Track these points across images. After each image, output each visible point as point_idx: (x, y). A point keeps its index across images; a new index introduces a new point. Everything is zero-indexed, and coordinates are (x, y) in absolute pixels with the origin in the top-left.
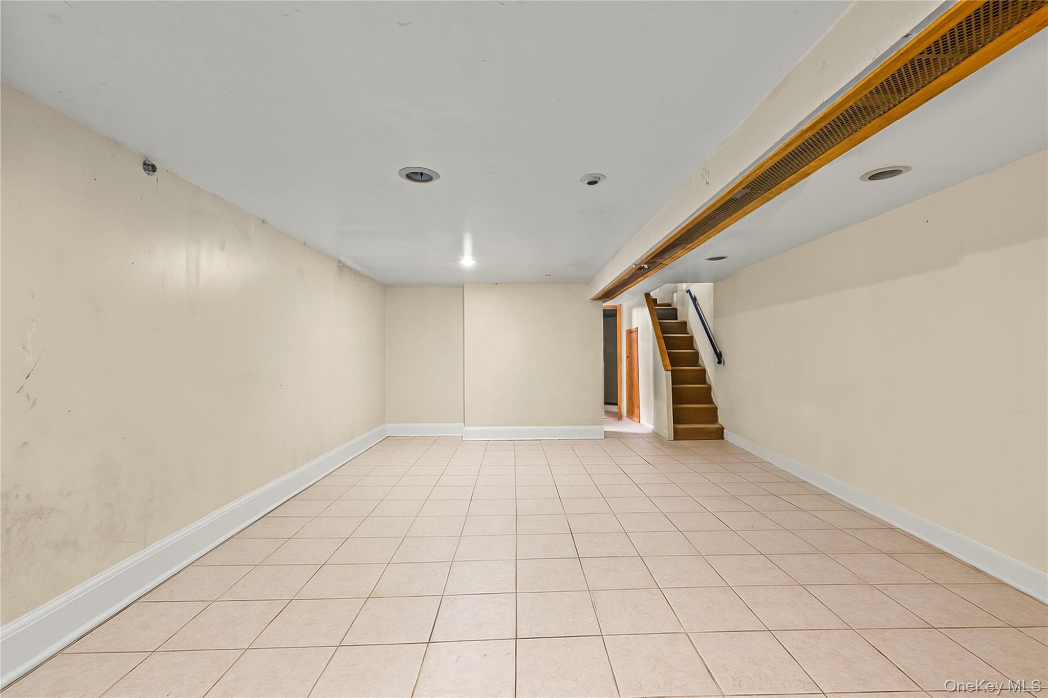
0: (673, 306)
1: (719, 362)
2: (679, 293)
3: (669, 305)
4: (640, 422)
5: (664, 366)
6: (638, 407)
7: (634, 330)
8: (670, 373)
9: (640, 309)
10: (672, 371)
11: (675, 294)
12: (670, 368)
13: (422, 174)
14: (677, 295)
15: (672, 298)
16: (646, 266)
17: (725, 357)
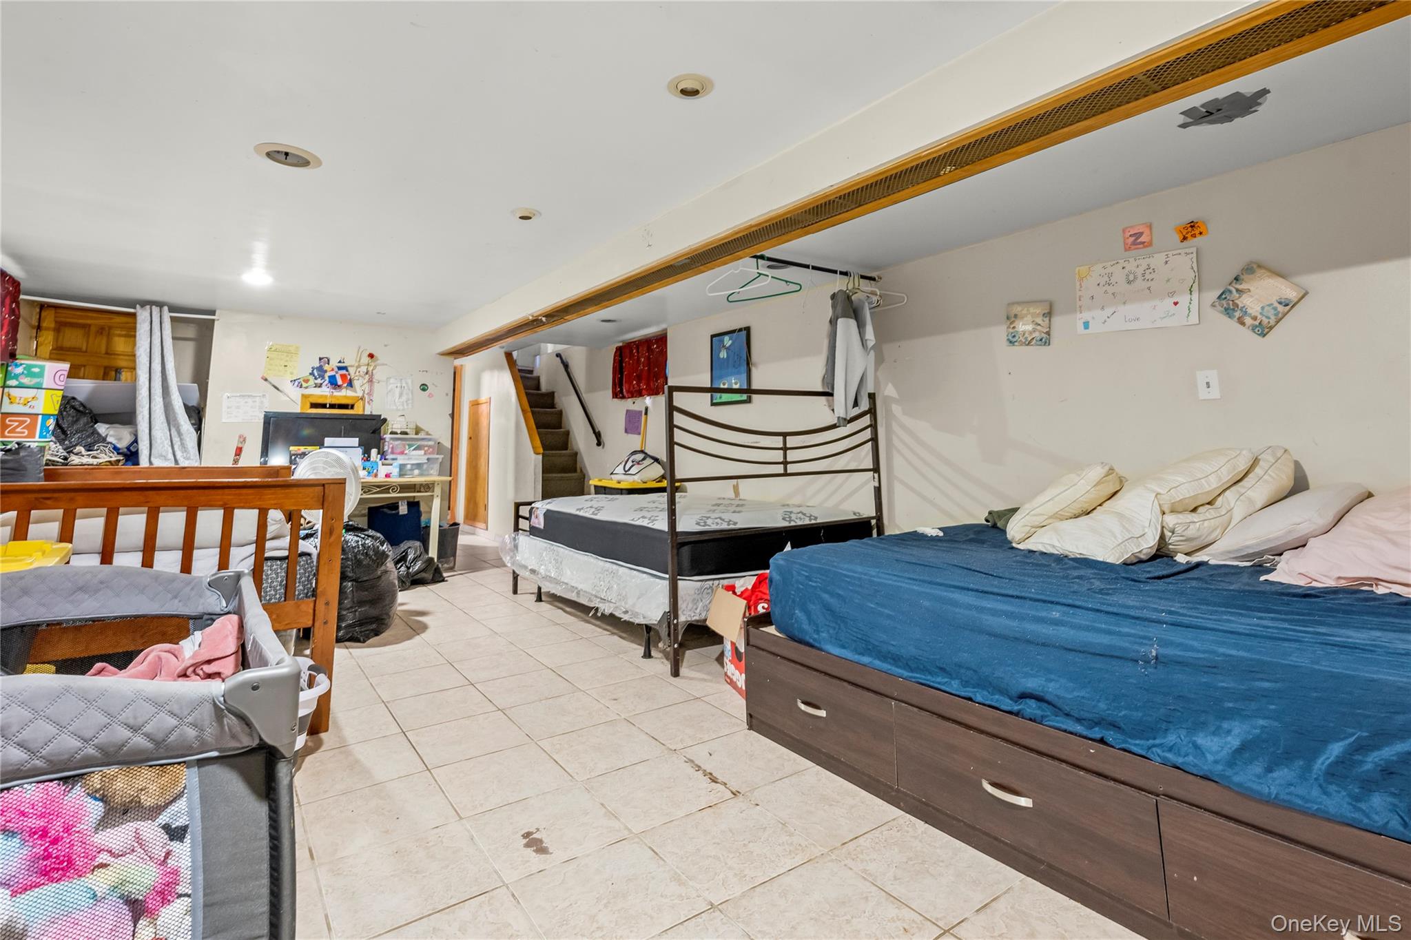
0: (535, 374)
1: (599, 444)
2: (544, 357)
3: (531, 372)
4: (487, 529)
5: (533, 448)
6: (486, 507)
7: (484, 401)
8: (540, 457)
9: (496, 373)
10: (543, 454)
11: (538, 357)
12: (541, 450)
13: (287, 154)
14: (540, 359)
15: (534, 361)
16: (544, 319)
17: (604, 437)
